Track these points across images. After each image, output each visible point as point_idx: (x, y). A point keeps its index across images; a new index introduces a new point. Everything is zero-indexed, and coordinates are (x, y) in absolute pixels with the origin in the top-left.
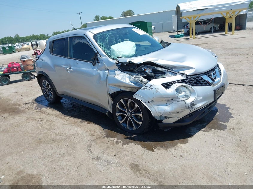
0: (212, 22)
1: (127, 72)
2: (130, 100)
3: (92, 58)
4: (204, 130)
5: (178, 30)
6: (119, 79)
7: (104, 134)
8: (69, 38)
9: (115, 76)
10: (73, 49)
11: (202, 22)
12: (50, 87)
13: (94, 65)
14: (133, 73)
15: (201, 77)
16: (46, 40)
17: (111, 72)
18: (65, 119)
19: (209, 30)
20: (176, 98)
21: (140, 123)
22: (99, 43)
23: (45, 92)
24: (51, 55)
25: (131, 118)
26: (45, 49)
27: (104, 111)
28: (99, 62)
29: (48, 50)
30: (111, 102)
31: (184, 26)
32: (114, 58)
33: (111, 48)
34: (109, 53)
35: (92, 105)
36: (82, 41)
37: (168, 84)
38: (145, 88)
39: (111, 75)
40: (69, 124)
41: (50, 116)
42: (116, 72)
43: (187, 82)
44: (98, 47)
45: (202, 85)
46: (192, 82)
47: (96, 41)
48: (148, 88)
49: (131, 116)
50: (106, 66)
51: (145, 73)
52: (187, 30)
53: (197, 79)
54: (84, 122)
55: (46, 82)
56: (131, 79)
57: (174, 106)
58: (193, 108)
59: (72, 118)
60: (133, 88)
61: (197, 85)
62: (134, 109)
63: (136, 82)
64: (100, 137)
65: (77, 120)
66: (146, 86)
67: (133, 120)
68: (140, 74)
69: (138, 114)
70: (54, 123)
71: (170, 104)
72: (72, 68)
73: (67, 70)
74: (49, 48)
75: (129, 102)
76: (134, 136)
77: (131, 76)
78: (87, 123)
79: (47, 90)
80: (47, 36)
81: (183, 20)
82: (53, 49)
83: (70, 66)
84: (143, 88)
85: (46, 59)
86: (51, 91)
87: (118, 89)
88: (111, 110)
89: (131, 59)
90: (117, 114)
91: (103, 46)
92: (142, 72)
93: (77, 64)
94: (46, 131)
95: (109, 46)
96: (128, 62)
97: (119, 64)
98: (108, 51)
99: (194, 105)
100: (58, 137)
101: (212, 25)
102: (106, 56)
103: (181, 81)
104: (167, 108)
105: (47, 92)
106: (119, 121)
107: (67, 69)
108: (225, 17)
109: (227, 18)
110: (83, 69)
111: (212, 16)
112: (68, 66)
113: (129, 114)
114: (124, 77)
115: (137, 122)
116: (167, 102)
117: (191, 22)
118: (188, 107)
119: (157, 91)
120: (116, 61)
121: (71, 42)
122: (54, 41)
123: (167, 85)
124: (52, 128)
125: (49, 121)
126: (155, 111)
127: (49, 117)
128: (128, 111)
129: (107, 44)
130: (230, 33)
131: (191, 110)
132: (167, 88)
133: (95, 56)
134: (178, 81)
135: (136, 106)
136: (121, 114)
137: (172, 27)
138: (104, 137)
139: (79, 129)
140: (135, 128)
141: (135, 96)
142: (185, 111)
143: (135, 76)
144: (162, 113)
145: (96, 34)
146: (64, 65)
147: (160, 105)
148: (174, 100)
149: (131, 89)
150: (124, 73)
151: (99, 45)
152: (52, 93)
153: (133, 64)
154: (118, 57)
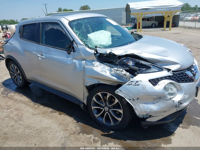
0: (153, 20)
1: (106, 63)
2: (109, 95)
3: (67, 46)
4: (182, 126)
5: (127, 24)
6: (98, 72)
7: (78, 128)
8: (42, 23)
9: (93, 67)
10: (45, 35)
11: (146, 19)
12: (19, 72)
13: (69, 53)
14: (113, 65)
15: (185, 73)
16: (16, 24)
17: (88, 63)
18: (34, 107)
19: (151, 26)
20: (165, 96)
21: (120, 119)
22: (75, 31)
23: (13, 76)
24: (21, 40)
25: (109, 112)
26: (14, 33)
27: (77, 101)
28: (75, 51)
29: (18, 35)
30: (87, 94)
31: (132, 21)
32: (91, 48)
33: (87, 37)
34: (87, 42)
35: (64, 94)
36: (56, 27)
37: (156, 81)
38: (130, 83)
39: (87, 65)
40: (39, 114)
41: (18, 103)
42: (94, 63)
43: (174, 78)
44: (74, 35)
45: (186, 81)
46: (178, 79)
47: (72, 28)
48: (133, 83)
49: (109, 111)
50: (83, 56)
51: (127, 66)
52: (134, 24)
53: (182, 75)
54: (55, 112)
55: (15, 66)
56: (113, 72)
57: (162, 104)
58: (180, 107)
59: (42, 107)
60: (114, 81)
61: (183, 82)
62: (113, 104)
63: (119, 76)
64: (74, 133)
65: (48, 109)
66: (131, 82)
67: (111, 115)
68: (122, 67)
69: (118, 110)
70: (22, 111)
71: (157, 102)
72: (44, 55)
73: (38, 57)
74: (19, 32)
75: (108, 96)
76: (111, 132)
77: (112, 69)
78: (58, 113)
79: (16, 75)
80: (16, 21)
81: (132, 16)
82: (23, 33)
83: (42, 53)
84: (127, 83)
85: (15, 43)
86: (19, 75)
87: (96, 82)
88: (85, 102)
89: (112, 50)
90: (92, 107)
91: (79, 34)
92: (124, 65)
93: (50, 51)
94: (13, 123)
95: (86, 34)
96: (108, 53)
97: (97, 55)
98: (85, 40)
99: (181, 103)
100: (27, 131)
101: (154, 22)
102: (82, 45)
103: (168, 77)
104: (153, 107)
105: (16, 76)
106: (95, 114)
107: (39, 55)
108: (164, 16)
109: (166, 17)
110: (56, 57)
111: (154, 15)
112: (40, 53)
113: (106, 109)
114: (104, 70)
115: (116, 118)
116: (154, 100)
117: (138, 18)
118: (176, 106)
119: (144, 88)
120: (95, 51)
121: (43, 28)
122: (24, 26)
123: (154, 82)
124: (20, 119)
125: (16, 110)
126: (140, 109)
127: (17, 105)
128: (106, 105)
129: (83, 32)
130: (168, 29)
131: (177, 109)
132: (155, 84)
133: (71, 44)
134: (166, 78)
135: (117, 101)
136: (98, 107)
137: (122, 21)
138: (79, 133)
139: (50, 121)
140: (112, 123)
141: (118, 92)
142: (171, 110)
143: (116, 69)
144: (148, 112)
145: (71, 21)
146: (35, 52)
147: (146, 104)
148: (162, 99)
149: (111, 82)
150: (103, 65)
151: (75, 33)
152: (21, 78)
153: (114, 55)
154: (96, 47)
